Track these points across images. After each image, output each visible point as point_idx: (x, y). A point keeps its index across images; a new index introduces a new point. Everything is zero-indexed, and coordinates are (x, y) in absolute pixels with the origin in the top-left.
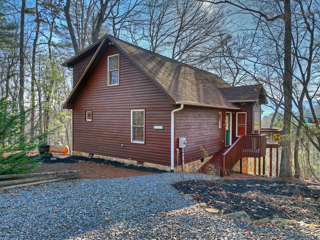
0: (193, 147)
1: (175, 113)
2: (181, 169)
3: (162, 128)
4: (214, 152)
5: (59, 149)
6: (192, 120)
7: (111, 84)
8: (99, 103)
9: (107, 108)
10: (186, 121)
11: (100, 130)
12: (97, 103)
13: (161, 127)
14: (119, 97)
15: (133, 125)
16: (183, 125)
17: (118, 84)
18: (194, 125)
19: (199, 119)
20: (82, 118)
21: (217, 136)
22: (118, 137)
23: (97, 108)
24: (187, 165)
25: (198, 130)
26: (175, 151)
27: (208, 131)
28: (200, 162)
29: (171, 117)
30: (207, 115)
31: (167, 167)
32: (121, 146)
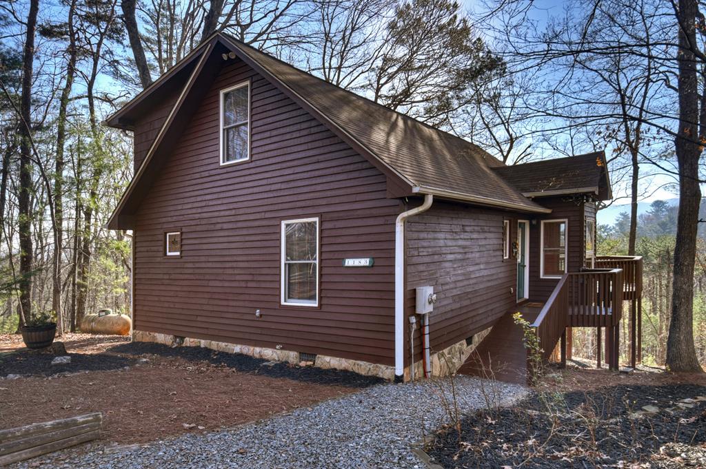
0: (448, 308)
1: (407, 221)
2: (421, 369)
3: (368, 264)
4: (494, 318)
5: (108, 325)
6: (445, 241)
7: (228, 160)
8: (199, 210)
9: (219, 220)
10: (432, 244)
11: (202, 277)
12: (194, 211)
13: (364, 262)
14: (251, 191)
15: (287, 260)
16: (425, 254)
17: (247, 159)
18: (451, 253)
19: (462, 237)
20: (155, 248)
21: (500, 278)
22: (247, 291)
23: (193, 223)
24: (436, 356)
25: (460, 265)
26: (407, 324)
27: (482, 267)
28: (465, 345)
29: (394, 232)
30: (479, 228)
31: (383, 367)
32: (255, 314)
